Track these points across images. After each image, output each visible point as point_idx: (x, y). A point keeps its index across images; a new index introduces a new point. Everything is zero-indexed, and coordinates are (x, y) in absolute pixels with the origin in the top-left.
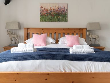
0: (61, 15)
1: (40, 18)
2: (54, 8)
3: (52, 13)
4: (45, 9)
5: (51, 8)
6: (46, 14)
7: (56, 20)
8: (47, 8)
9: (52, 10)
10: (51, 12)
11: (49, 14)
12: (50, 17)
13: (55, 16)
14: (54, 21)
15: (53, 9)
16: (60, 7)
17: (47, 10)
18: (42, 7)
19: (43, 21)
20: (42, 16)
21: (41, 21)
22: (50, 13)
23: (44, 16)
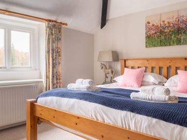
0: (184, 33)
1: (146, 42)
2: (171, 21)
3: (166, 31)
4: (153, 25)
5: (163, 22)
6: (155, 33)
7: (173, 43)
8: (157, 22)
9: (167, 25)
10: (164, 28)
11: (161, 32)
12: (163, 37)
13: (171, 35)
14: (170, 45)
15: (169, 23)
16: (183, 16)
17: (158, 26)
18: (149, 23)
19: (150, 47)
20: (148, 37)
21: (146, 47)
22: (163, 30)
23: (152, 37)
